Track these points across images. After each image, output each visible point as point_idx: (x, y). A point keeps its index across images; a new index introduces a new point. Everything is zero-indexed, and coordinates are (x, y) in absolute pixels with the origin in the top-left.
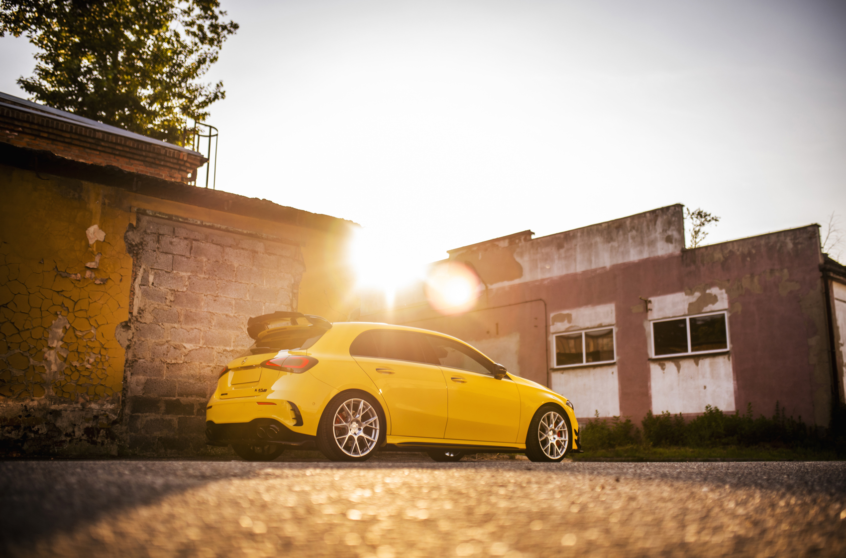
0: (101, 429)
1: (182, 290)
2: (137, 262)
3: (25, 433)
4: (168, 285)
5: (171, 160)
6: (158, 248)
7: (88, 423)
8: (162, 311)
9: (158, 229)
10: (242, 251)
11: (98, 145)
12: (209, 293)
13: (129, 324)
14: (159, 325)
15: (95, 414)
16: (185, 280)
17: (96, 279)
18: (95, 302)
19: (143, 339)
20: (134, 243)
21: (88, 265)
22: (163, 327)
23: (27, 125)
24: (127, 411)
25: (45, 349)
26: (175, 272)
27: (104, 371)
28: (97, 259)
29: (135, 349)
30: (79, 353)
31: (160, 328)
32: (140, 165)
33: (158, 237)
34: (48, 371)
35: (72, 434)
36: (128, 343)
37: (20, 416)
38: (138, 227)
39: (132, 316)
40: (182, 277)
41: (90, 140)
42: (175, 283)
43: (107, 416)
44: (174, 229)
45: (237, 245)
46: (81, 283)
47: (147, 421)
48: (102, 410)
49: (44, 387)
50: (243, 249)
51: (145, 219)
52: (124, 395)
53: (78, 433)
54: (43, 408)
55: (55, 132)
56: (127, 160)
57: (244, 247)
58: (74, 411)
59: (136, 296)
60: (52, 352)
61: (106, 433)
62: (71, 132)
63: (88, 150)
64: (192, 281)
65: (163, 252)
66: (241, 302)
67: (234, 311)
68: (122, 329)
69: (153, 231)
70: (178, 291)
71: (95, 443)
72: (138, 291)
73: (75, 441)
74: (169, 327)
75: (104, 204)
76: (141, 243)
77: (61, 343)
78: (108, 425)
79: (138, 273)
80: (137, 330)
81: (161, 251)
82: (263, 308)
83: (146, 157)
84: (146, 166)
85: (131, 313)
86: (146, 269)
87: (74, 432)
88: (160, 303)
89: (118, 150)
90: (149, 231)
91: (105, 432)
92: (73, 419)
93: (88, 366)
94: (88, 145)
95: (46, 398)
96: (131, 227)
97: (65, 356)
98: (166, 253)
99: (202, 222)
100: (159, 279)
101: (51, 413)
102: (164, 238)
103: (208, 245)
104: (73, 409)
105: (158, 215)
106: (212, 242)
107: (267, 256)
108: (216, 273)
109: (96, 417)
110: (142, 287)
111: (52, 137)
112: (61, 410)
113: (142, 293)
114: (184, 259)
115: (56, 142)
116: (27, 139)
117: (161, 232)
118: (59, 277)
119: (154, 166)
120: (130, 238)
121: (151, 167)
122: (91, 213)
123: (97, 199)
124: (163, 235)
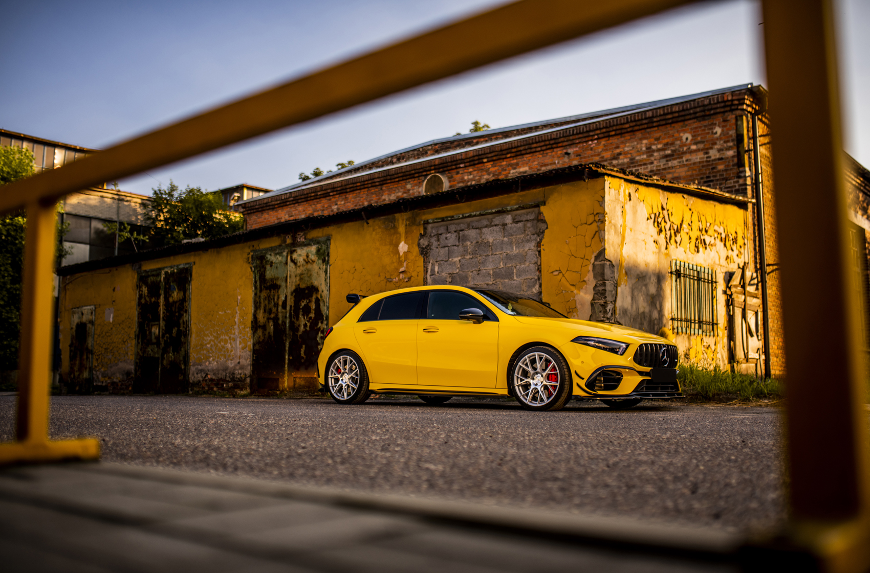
2: (427, 260)
4: (447, 271)
5: (718, 105)
6: (439, 245)
9: (437, 231)
10: (495, 228)
11: (653, 122)
12: (474, 269)
16: (457, 264)
17: (405, 278)
20: (424, 247)
21: (402, 269)
23: (598, 132)
26: (450, 259)
28: (405, 264)
32: (694, 123)
33: (438, 237)
38: (425, 234)
40: (455, 262)
41: (644, 122)
42: (451, 268)
44: (447, 227)
45: (491, 223)
50: (496, 225)
51: (429, 226)
55: (618, 127)
56: (681, 124)
57: (495, 223)
62: (628, 122)
63: (648, 130)
66: (497, 270)
67: (492, 280)
69: (435, 234)
70: (453, 273)
75: (406, 225)
76: (429, 245)
79: (428, 267)
81: (441, 246)
82: (515, 271)
83: (695, 113)
84: (700, 121)
86: (433, 263)
89: (669, 119)
90: (432, 235)
94: (646, 126)
96: (422, 236)
98: (444, 247)
99: (463, 215)
100: (441, 268)
102: (442, 236)
103: (470, 231)
105: (436, 220)
106: (473, 228)
107: (515, 224)
108: (477, 252)
111: (618, 132)
114: (456, 248)
115: (624, 135)
116: (603, 142)
117: (440, 232)
118: (388, 283)
119: (706, 118)
120: (421, 244)
121: (704, 120)
122: (400, 234)
123: (402, 224)
124: (441, 234)
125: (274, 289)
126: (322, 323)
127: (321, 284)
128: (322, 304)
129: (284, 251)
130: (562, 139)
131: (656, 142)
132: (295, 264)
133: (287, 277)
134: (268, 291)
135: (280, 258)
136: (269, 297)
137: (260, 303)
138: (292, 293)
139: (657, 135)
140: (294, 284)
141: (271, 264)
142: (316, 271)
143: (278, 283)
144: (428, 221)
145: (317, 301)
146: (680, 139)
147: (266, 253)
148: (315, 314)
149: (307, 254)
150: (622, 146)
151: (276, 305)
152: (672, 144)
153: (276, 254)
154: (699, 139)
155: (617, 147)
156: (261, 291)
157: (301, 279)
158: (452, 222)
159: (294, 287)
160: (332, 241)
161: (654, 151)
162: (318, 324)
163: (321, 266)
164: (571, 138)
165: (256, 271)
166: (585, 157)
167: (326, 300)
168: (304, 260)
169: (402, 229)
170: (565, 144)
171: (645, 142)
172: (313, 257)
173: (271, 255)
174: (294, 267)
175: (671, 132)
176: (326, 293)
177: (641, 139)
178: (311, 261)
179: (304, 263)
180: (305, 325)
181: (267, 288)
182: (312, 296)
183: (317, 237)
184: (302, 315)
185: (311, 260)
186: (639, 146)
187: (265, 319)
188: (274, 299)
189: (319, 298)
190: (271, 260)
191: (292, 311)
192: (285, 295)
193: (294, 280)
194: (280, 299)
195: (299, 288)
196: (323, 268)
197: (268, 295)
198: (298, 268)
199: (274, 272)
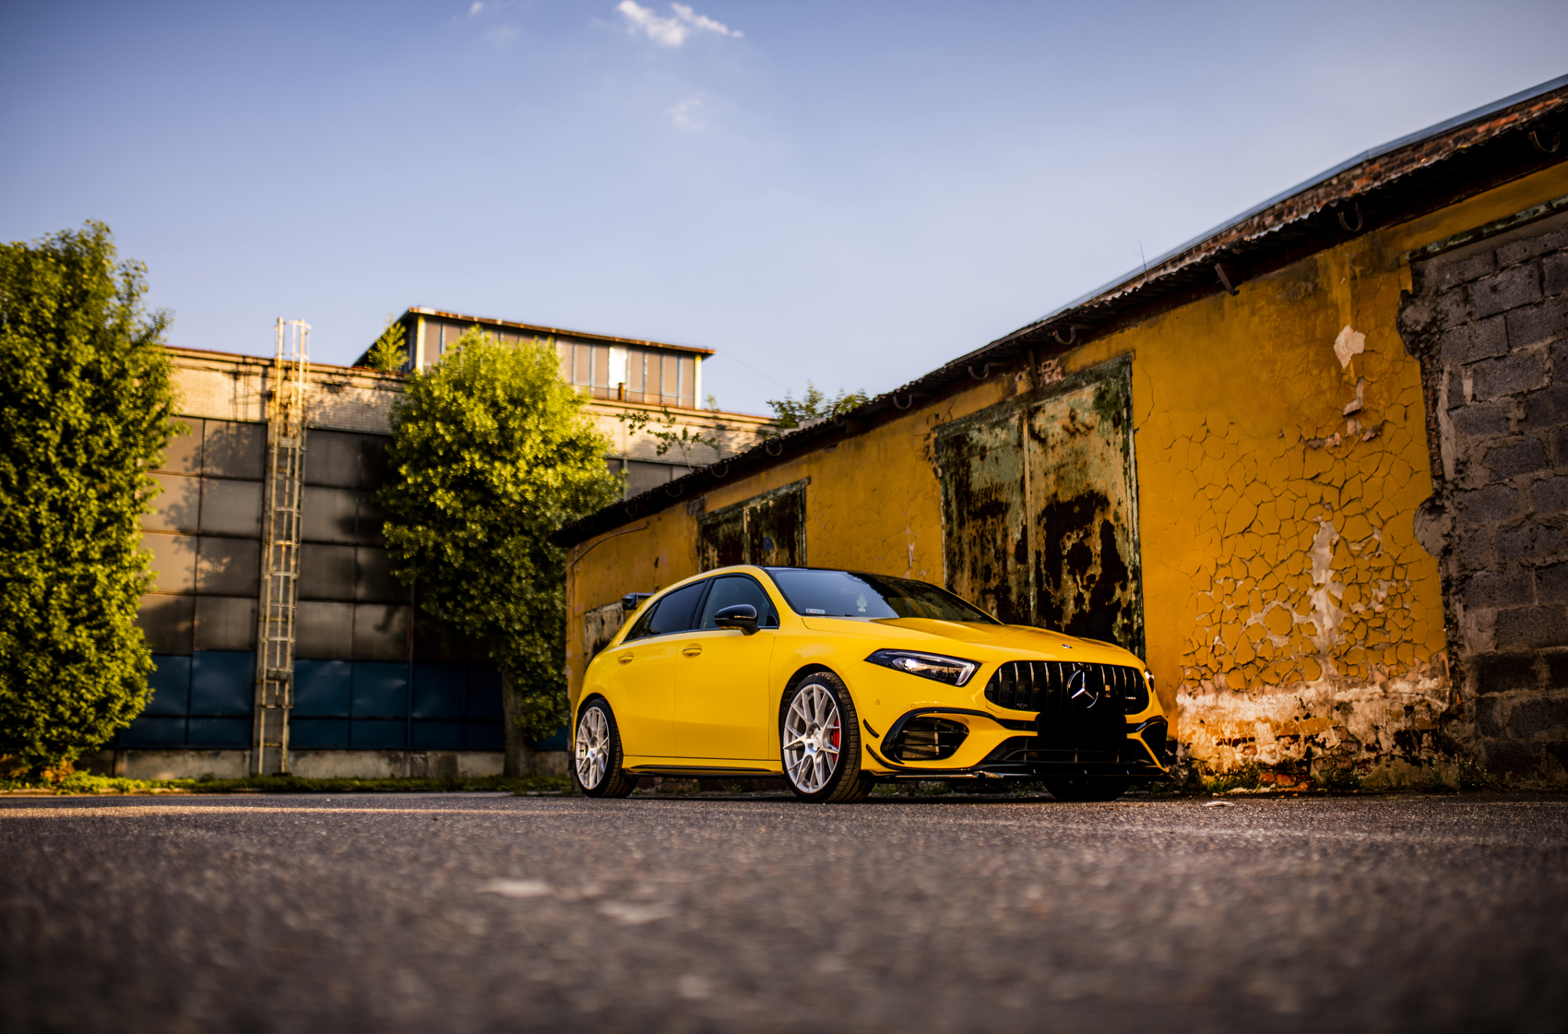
0: (1423, 731)
1: (1539, 387)
2: (1432, 365)
3: (1309, 749)
4: (1507, 387)
6: (1470, 314)
7: (1398, 721)
8: (1505, 450)
9: (1461, 273)
13: (1438, 503)
14: (1505, 485)
15: (1406, 702)
16: (1542, 359)
17: (1364, 431)
18: (1371, 476)
19: (1474, 526)
20: (1419, 328)
21: (1348, 408)
22: (1514, 486)
24: (1468, 690)
25: (1311, 591)
26: (1515, 350)
27: (1406, 613)
28: (1359, 391)
29: (1462, 551)
30: (1360, 585)
31: (1506, 490)
33: (1465, 289)
34: (1319, 631)
35: (1377, 746)
36: (1443, 543)
37: (1297, 718)
38: (1420, 291)
39: (1445, 482)
40: (1533, 356)
42: (1521, 376)
43: (1429, 706)
44: (1495, 254)
46: (1342, 449)
47: (1514, 708)
48: (1418, 694)
49: (1320, 661)
51: (1431, 266)
52: (1452, 655)
53: (1386, 744)
54: (1325, 701)
58: (1372, 700)
59: (1443, 438)
60: (1321, 593)
61: (1433, 741)
64: (1559, 356)
65: (1481, 319)
68: (1428, 517)
69: (1454, 282)
70: (1530, 392)
71: (1416, 762)
72: (1445, 424)
73: (1384, 759)
74: (1528, 482)
75: (1354, 278)
76: (1434, 321)
77: (1331, 573)
78: (1433, 723)
79: (1438, 387)
80: (1461, 510)
81: (1477, 316)
85: (1439, 476)
86: (1454, 372)
87: (1378, 741)
88: (1496, 434)
90: (1444, 288)
91: (1430, 738)
92: (1372, 716)
93: (1379, 608)
95: (1325, 680)
96: (1407, 298)
97: (1340, 597)
98: (1489, 317)
99: (1549, 204)
100: (1485, 381)
101: (1337, 709)
102: (1477, 286)
104: (1369, 697)
105: (1452, 243)
109: (1409, 709)
110: (1453, 413)
112: (1351, 701)
113: (1456, 426)
114: (1532, 311)
117: (1469, 275)
118: (1309, 452)
120: (1409, 323)
122: (1336, 306)
123: (1341, 276)
124: (1475, 280)
125: (993, 516)
126: (1124, 588)
127: (1114, 485)
128: (1119, 538)
129: (1012, 416)
132: (1043, 441)
133: (1023, 478)
134: (980, 522)
135: (1003, 435)
136: (982, 536)
137: (962, 554)
138: (1039, 519)
140: (1042, 494)
141: (983, 452)
142: (1098, 451)
143: (1003, 498)
144: (1424, 249)
145: (1107, 530)
147: (967, 429)
148: (1103, 565)
149: (1072, 410)
151: (1001, 555)
153: (993, 426)
156: (961, 524)
157: (1060, 479)
158: (1510, 235)
159: (1043, 504)
160: (1135, 366)
162: (1113, 593)
165: (947, 477)
167: (1131, 524)
168: (1065, 428)
169: (1340, 291)
172: (1086, 417)
173: (980, 430)
174: (1039, 450)
176: (1129, 506)
178: (1082, 429)
179: (1065, 436)
180: (1079, 600)
181: (975, 516)
182: (1091, 520)
183: (1095, 364)
184: (1070, 572)
185: (1083, 425)
187: (976, 594)
188: (995, 541)
189: (1112, 521)
190: (981, 443)
191: (1042, 566)
192: (1021, 528)
193: (1043, 485)
194: (1010, 539)
195: (1058, 502)
196: (1117, 441)
197: (980, 531)
198: (1050, 450)
199: (989, 472)
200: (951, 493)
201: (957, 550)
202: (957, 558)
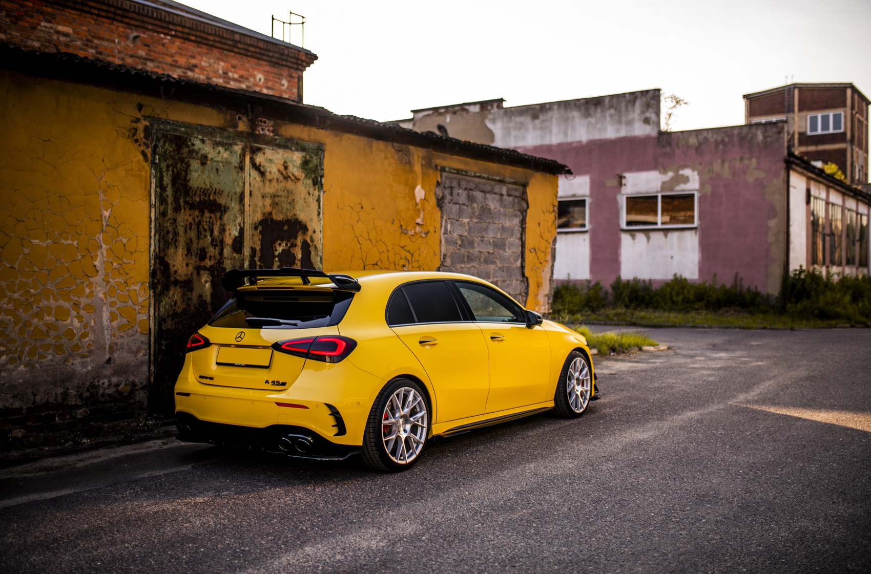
1: (465, 235)
2: (442, 214)
4: (457, 231)
5: (292, 60)
6: (451, 200)
8: (455, 254)
9: (451, 183)
12: (479, 235)
16: (466, 225)
17: (422, 233)
20: (440, 198)
21: (417, 221)
22: (456, 268)
23: (179, 29)
26: (461, 219)
28: (422, 215)
32: (266, 65)
33: (451, 190)
38: (441, 183)
39: (441, 261)
40: (464, 223)
41: (229, 42)
42: (461, 229)
44: (460, 182)
45: (492, 190)
46: (414, 238)
50: (495, 193)
51: (444, 175)
56: (256, 61)
59: (442, 244)
63: (225, 52)
67: (491, 248)
69: (449, 185)
70: (462, 236)
72: (443, 239)
74: (459, 267)
75: (422, 165)
76: (443, 197)
79: (442, 223)
81: (453, 202)
83: (271, 57)
84: (271, 66)
86: (446, 219)
88: (454, 247)
94: (227, 47)
96: (438, 184)
98: (456, 204)
99: (475, 173)
100: (453, 227)
102: (455, 191)
103: (477, 192)
105: (452, 170)
106: (480, 190)
107: (507, 197)
111: (199, 40)
113: (445, 241)
114: (465, 208)
115: (201, 45)
116: (178, 43)
117: (453, 185)
119: (277, 66)
120: (437, 194)
121: (274, 67)
122: (416, 174)
123: (418, 162)
124: (453, 188)
125: (211, 211)
127: (311, 220)
128: (314, 253)
129: (236, 144)
130: (134, 16)
131: (233, 70)
132: (262, 174)
133: (242, 194)
134: (197, 213)
135: (226, 155)
136: (199, 223)
137: (176, 234)
139: (235, 62)
140: (259, 210)
141: (204, 160)
142: (303, 196)
143: (221, 201)
144: (444, 168)
145: (306, 247)
146: (255, 78)
147: (190, 135)
149: (285, 162)
150: (198, 57)
151: (219, 243)
152: (247, 79)
153: (217, 144)
154: (270, 84)
155: (193, 57)
156: (177, 209)
157: (275, 204)
159: (259, 217)
160: (326, 154)
161: (230, 78)
163: (311, 190)
164: (146, 19)
166: (155, 52)
167: (319, 247)
168: (279, 171)
170: (132, 22)
171: (222, 64)
172: (295, 170)
173: (203, 141)
174: (259, 178)
175: (247, 65)
176: (318, 234)
177: (219, 59)
178: (293, 178)
179: (281, 178)
181: (192, 207)
182: (296, 238)
183: (299, 139)
185: (294, 175)
186: (216, 66)
187: (191, 268)
188: (212, 231)
189: (309, 241)
190: (203, 152)
191: (257, 259)
192: (238, 228)
193: (260, 203)
194: (227, 233)
195: (272, 219)
196: (315, 194)
197: (197, 220)
198: (268, 183)
199: (209, 177)
200: (167, 180)
201: (170, 229)
202: (171, 236)
